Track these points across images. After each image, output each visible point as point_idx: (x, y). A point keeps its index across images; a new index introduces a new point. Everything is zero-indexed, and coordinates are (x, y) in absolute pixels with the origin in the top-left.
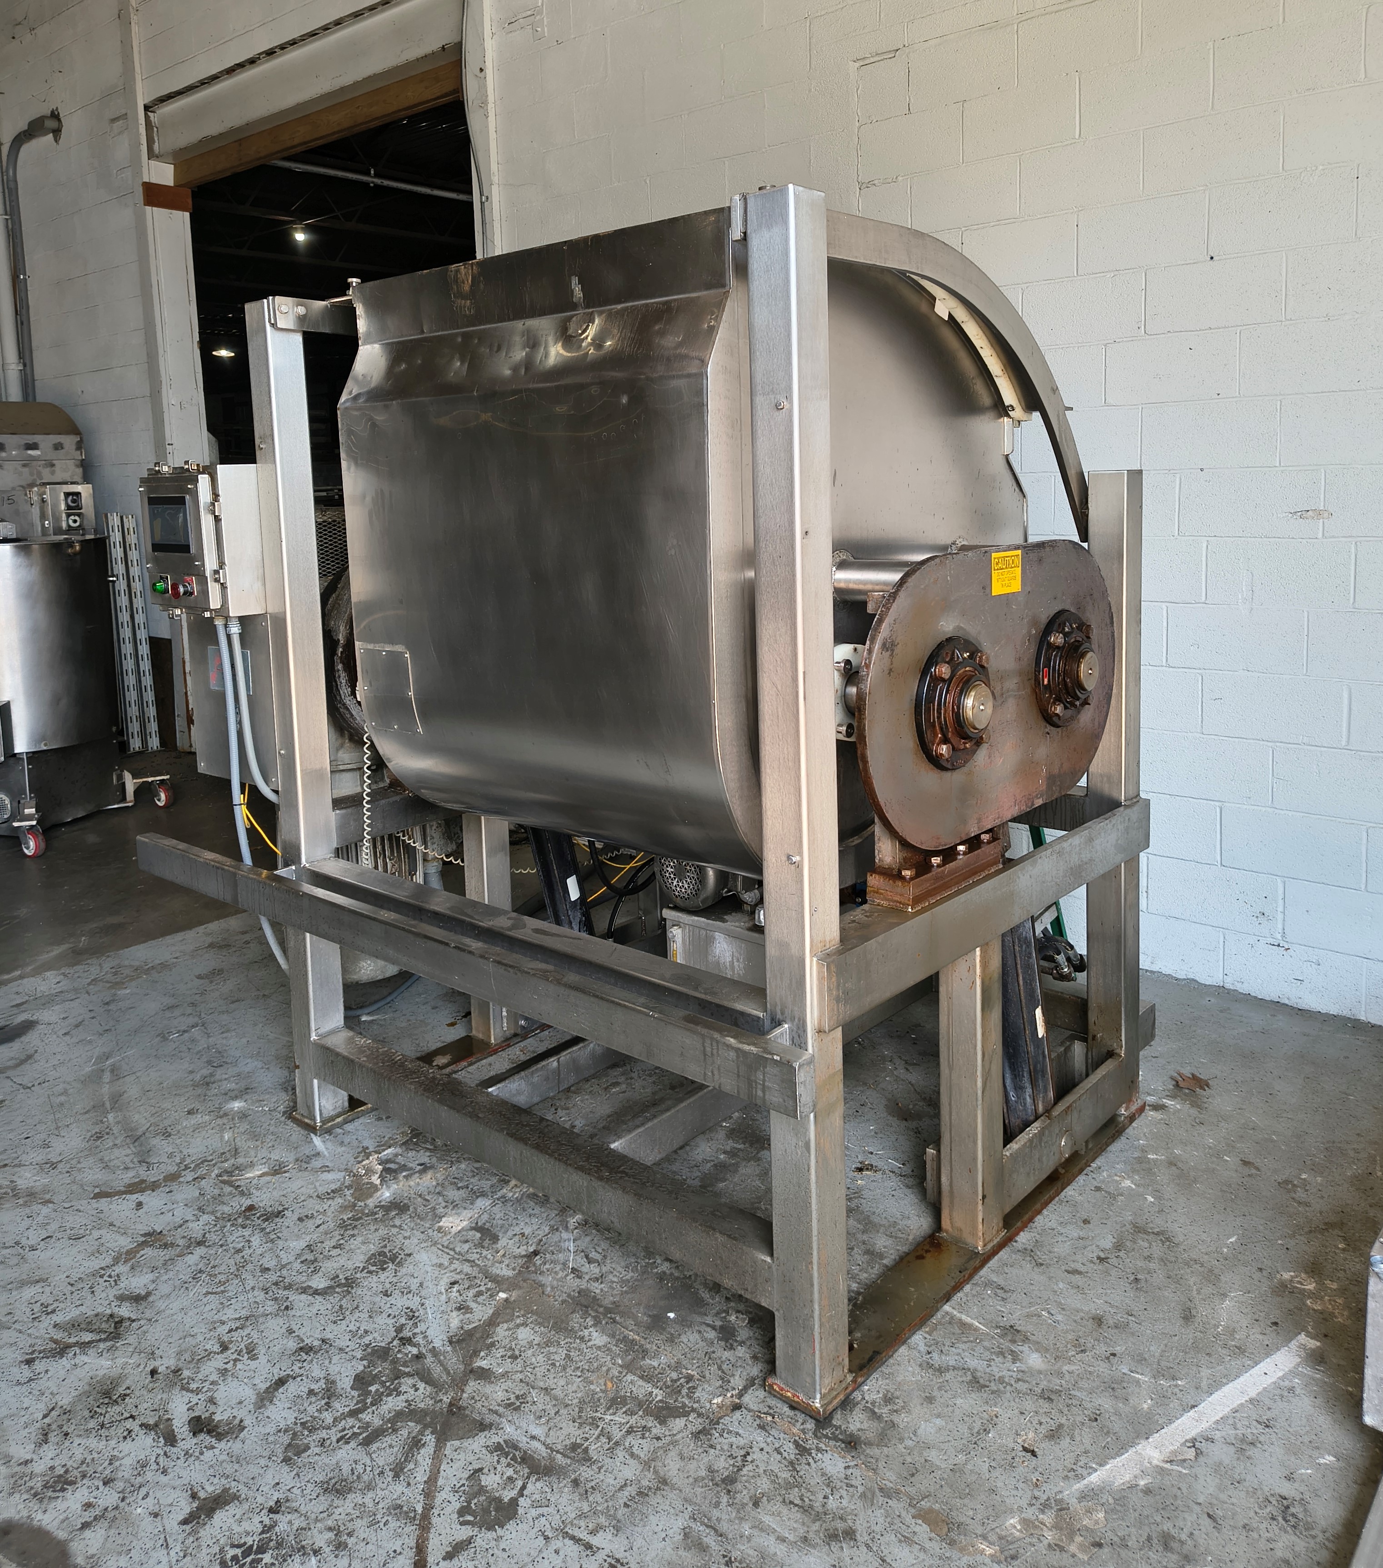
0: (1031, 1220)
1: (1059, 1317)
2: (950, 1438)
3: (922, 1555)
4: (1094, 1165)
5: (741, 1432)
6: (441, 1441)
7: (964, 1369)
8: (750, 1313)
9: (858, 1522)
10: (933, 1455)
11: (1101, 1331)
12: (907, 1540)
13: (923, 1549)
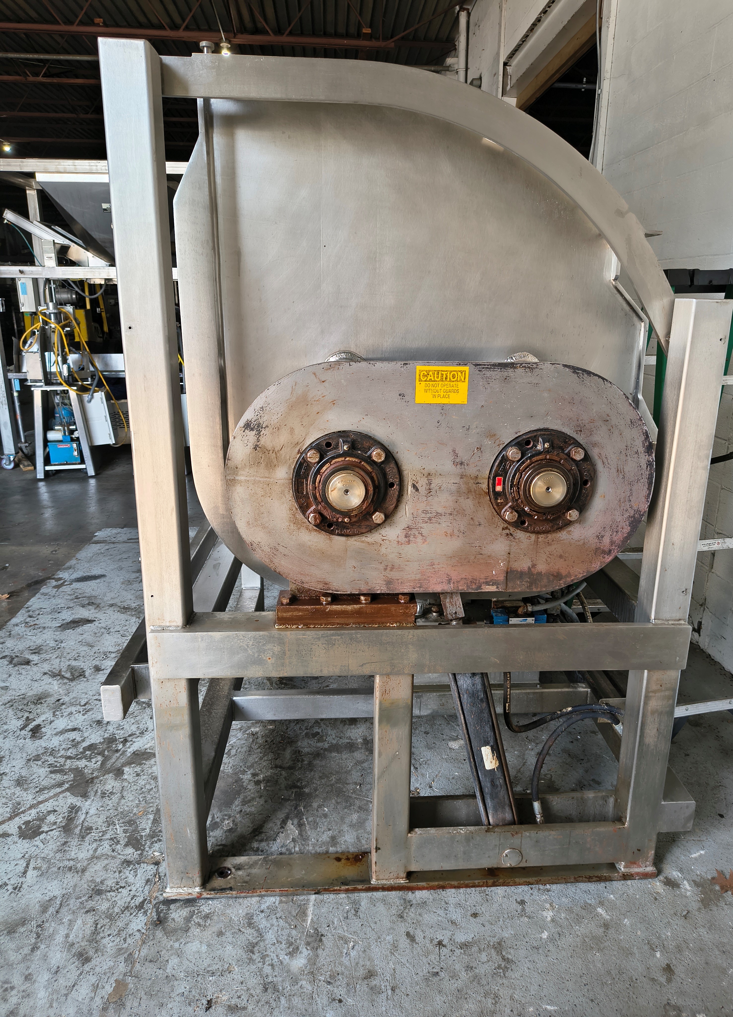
0: (443, 888)
1: (353, 954)
2: (193, 962)
3: (87, 1000)
4: (548, 886)
5: (139, 876)
6: (67, 790)
7: (261, 934)
8: (236, 825)
9: (98, 959)
10: (174, 961)
11: (360, 982)
12: (95, 988)
13: (92, 999)
